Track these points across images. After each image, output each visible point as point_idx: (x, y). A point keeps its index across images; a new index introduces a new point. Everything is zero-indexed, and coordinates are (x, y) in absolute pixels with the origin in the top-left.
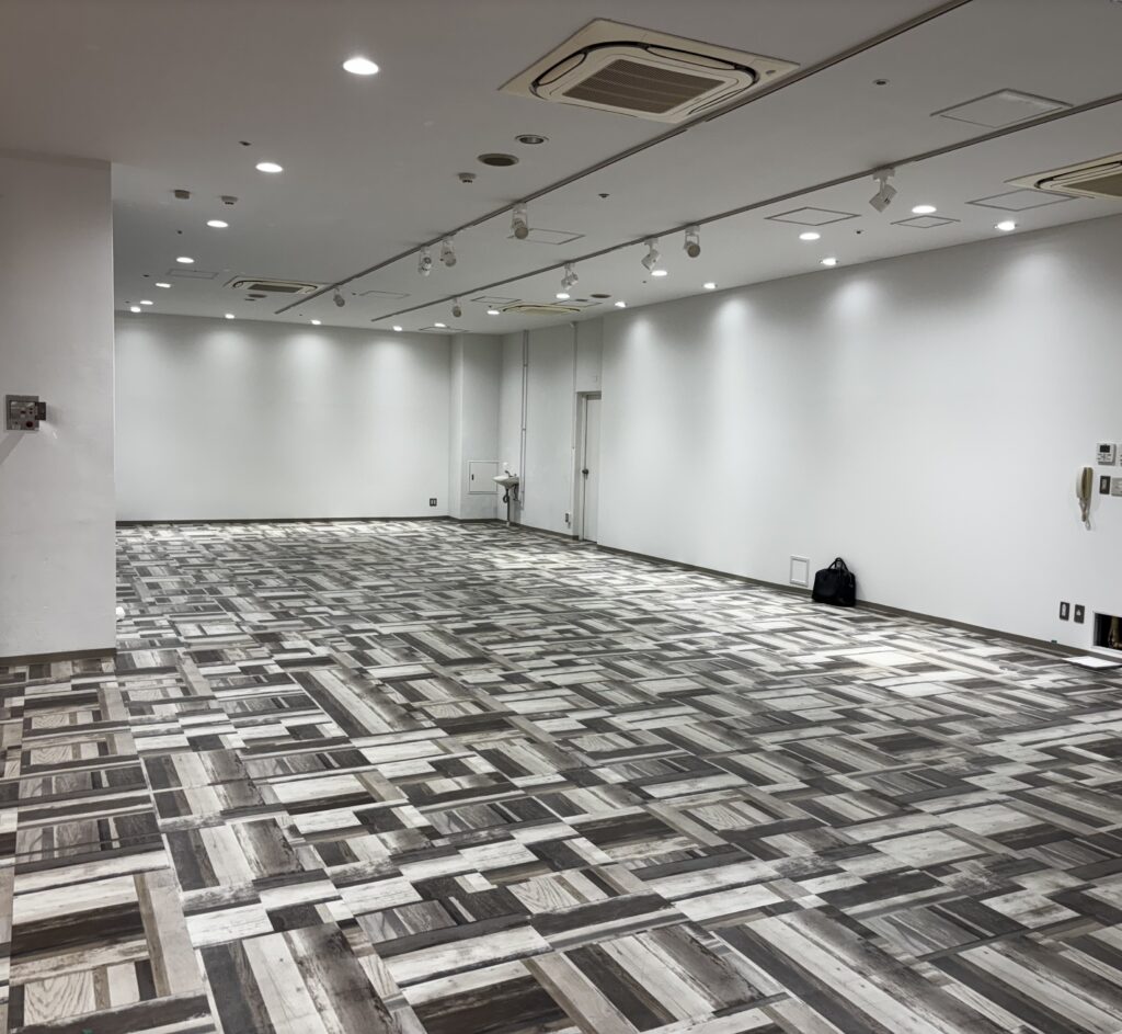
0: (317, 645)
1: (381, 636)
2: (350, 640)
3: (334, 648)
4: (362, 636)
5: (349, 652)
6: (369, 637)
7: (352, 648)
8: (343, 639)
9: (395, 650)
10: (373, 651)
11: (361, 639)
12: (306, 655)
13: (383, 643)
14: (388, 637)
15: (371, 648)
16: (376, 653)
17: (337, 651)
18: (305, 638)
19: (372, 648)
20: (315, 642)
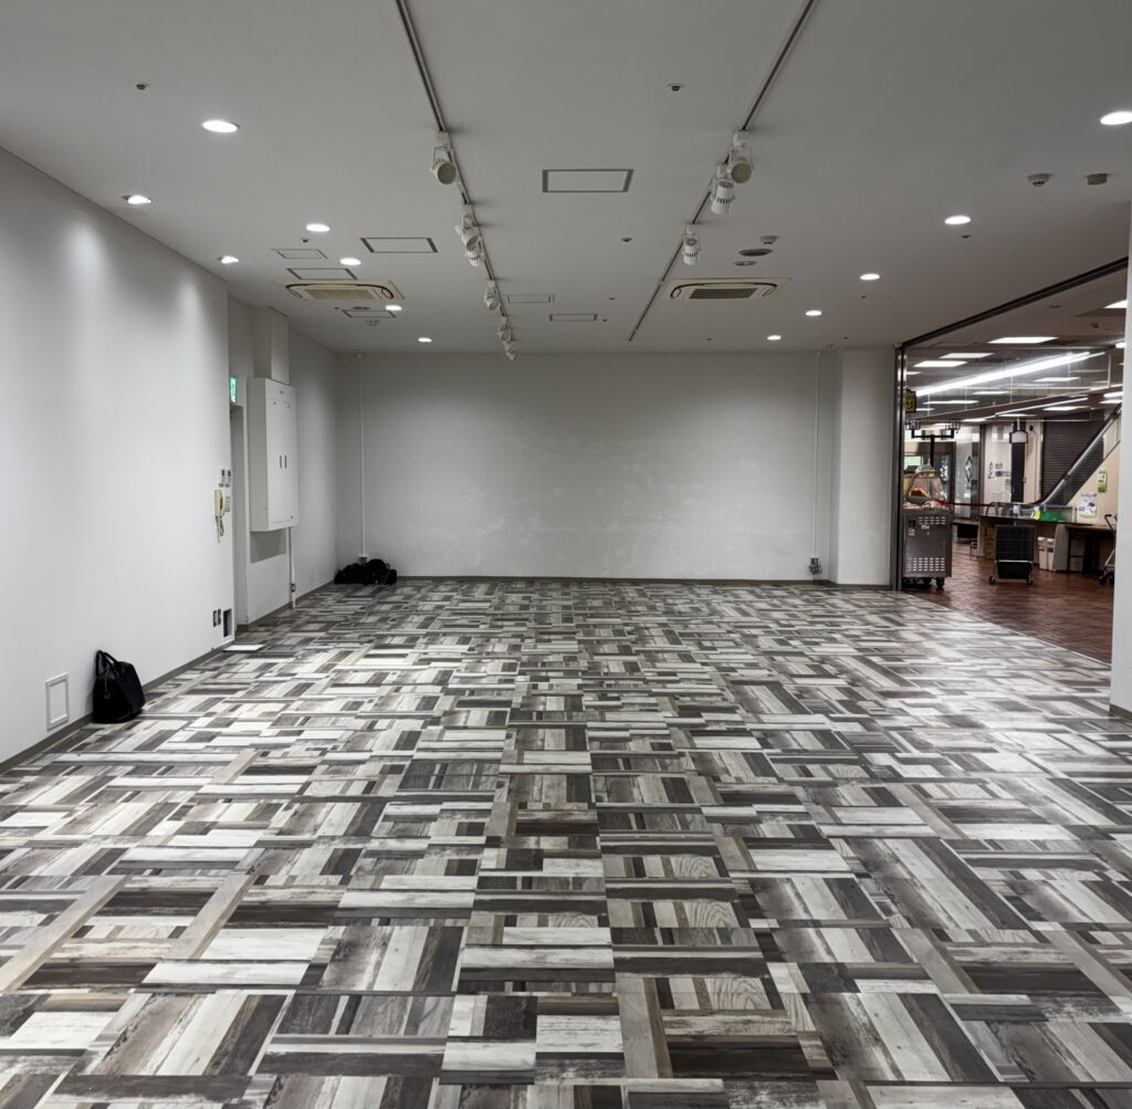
0: (901, 709)
1: (826, 712)
2: (863, 711)
3: (880, 705)
4: (849, 715)
5: (864, 699)
6: (841, 712)
7: (860, 703)
8: (871, 713)
9: (816, 697)
10: (838, 698)
11: (851, 711)
12: (908, 701)
13: (826, 705)
14: (816, 710)
15: (840, 702)
16: (835, 696)
17: (876, 702)
18: (916, 718)
19: (838, 701)
20: (902, 712)
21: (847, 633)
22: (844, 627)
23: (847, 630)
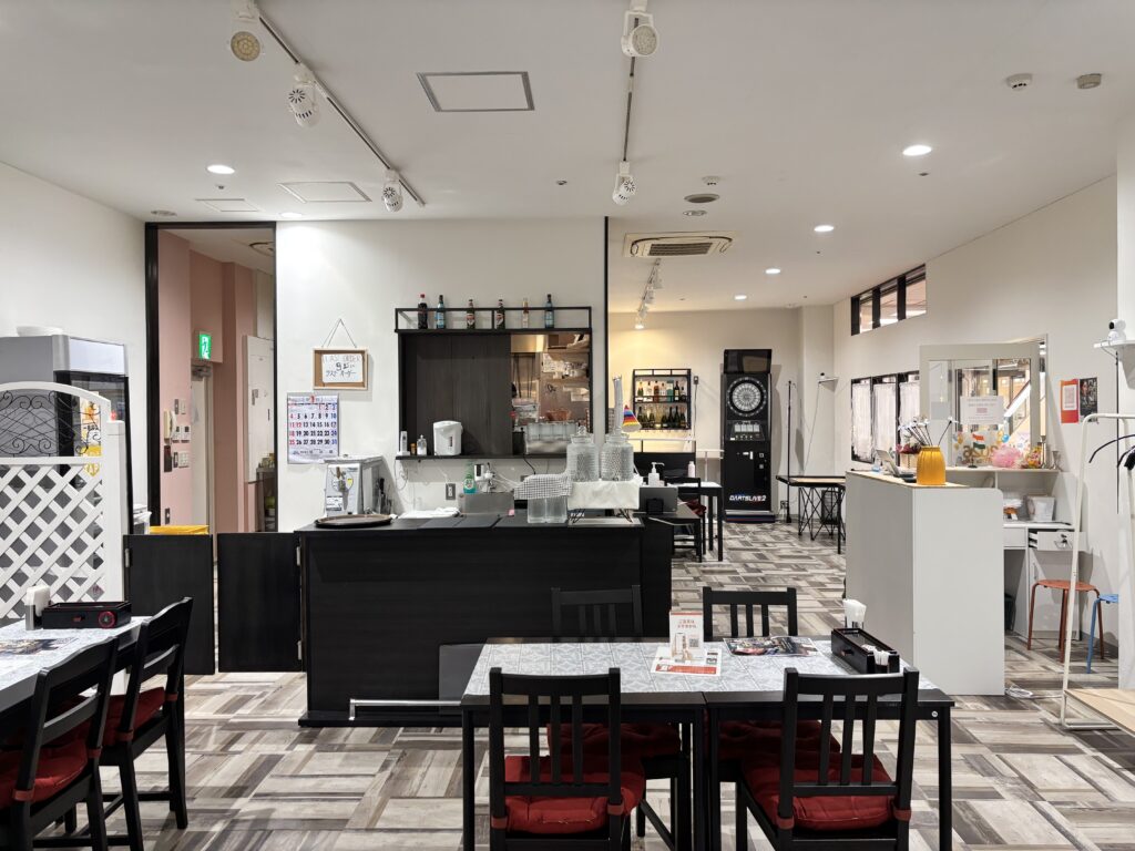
21: (812, 579)
22: (810, 571)
23: (811, 575)
